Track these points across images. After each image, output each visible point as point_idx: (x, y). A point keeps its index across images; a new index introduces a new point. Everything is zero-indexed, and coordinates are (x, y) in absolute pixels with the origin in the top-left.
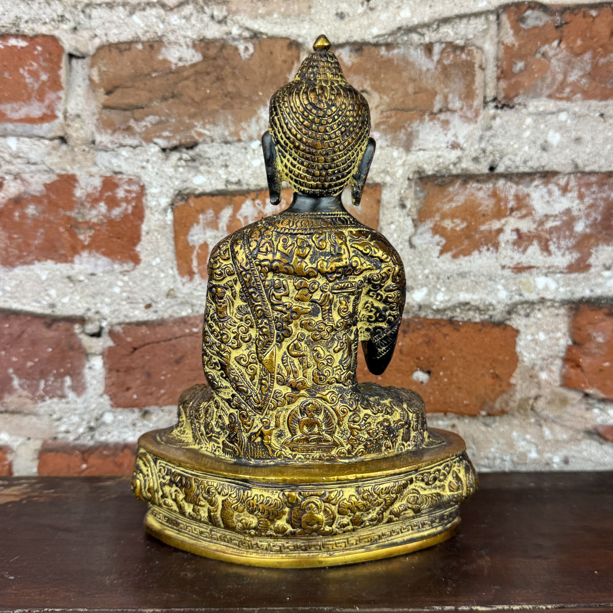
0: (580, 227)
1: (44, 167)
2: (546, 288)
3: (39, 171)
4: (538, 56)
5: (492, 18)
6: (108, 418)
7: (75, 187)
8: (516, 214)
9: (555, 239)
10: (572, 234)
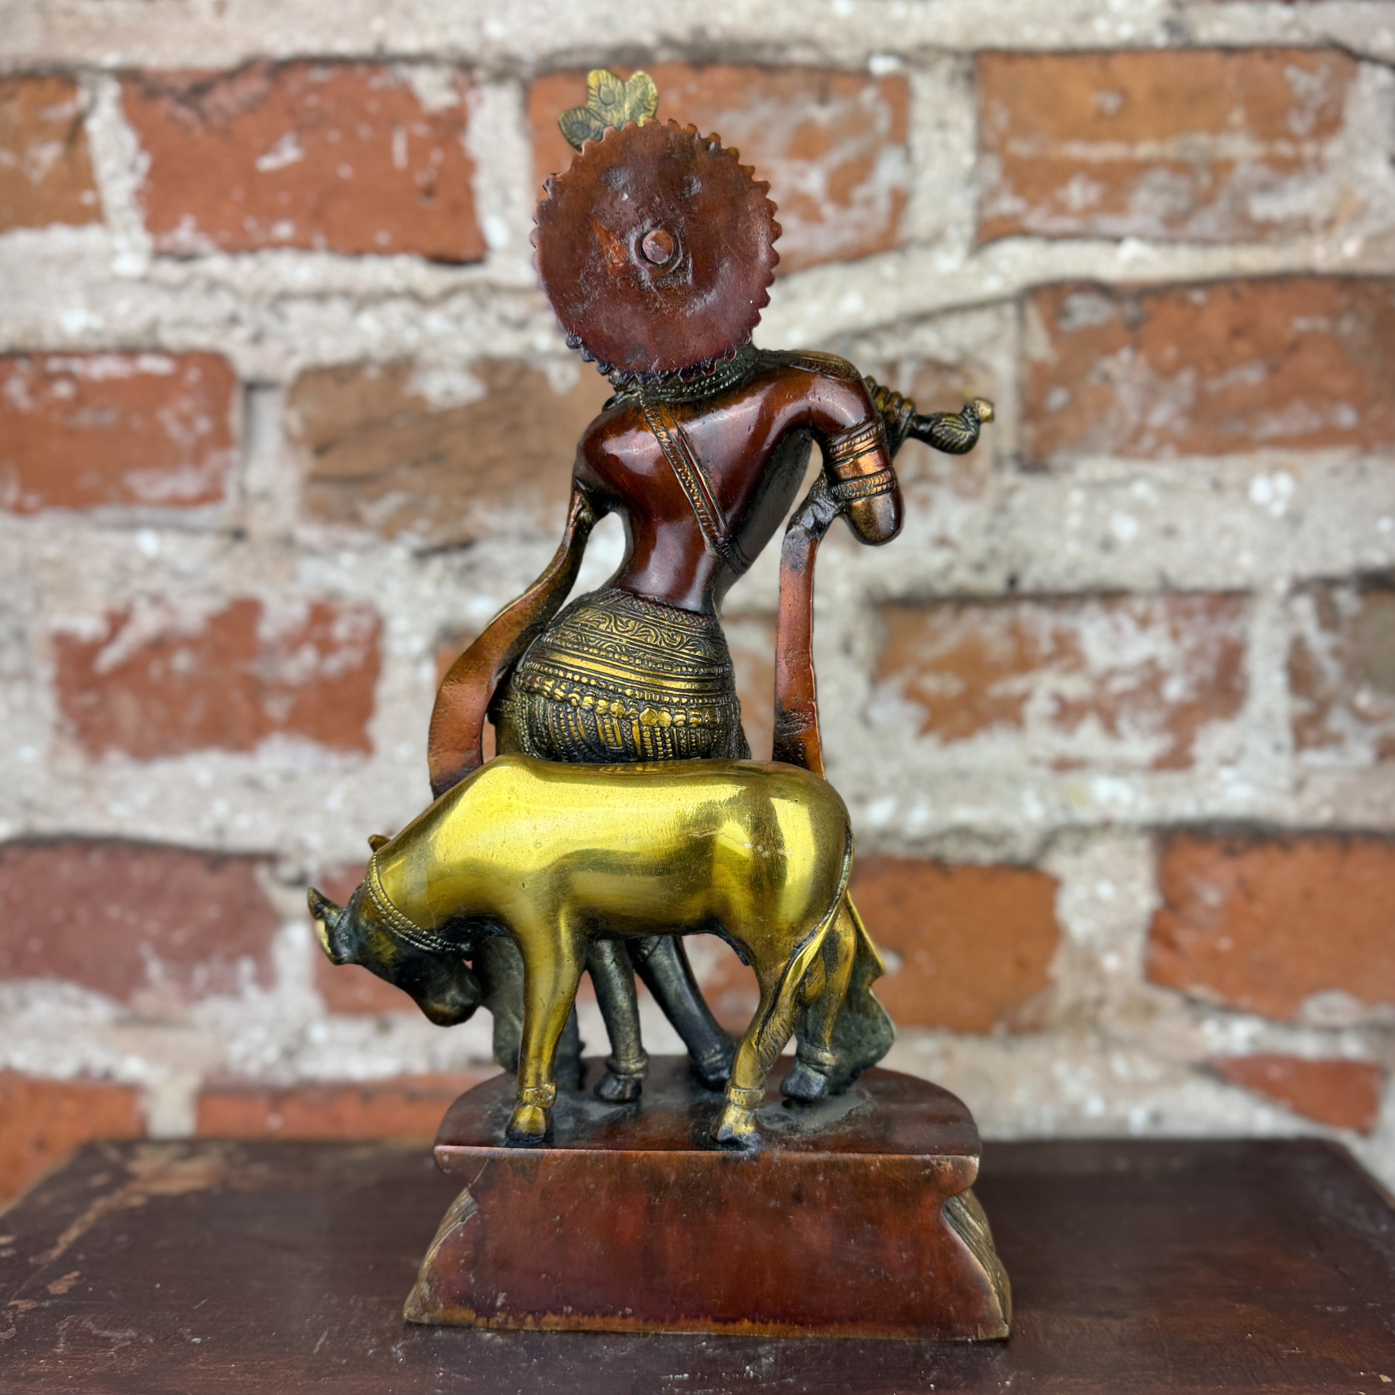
0: (1175, 690)
1: (203, 584)
2: (1114, 801)
3: (193, 591)
4: (1094, 379)
5: (1010, 311)
6: (319, 1033)
7: (257, 621)
8: (1058, 665)
9: (1126, 713)
10: (1160, 703)
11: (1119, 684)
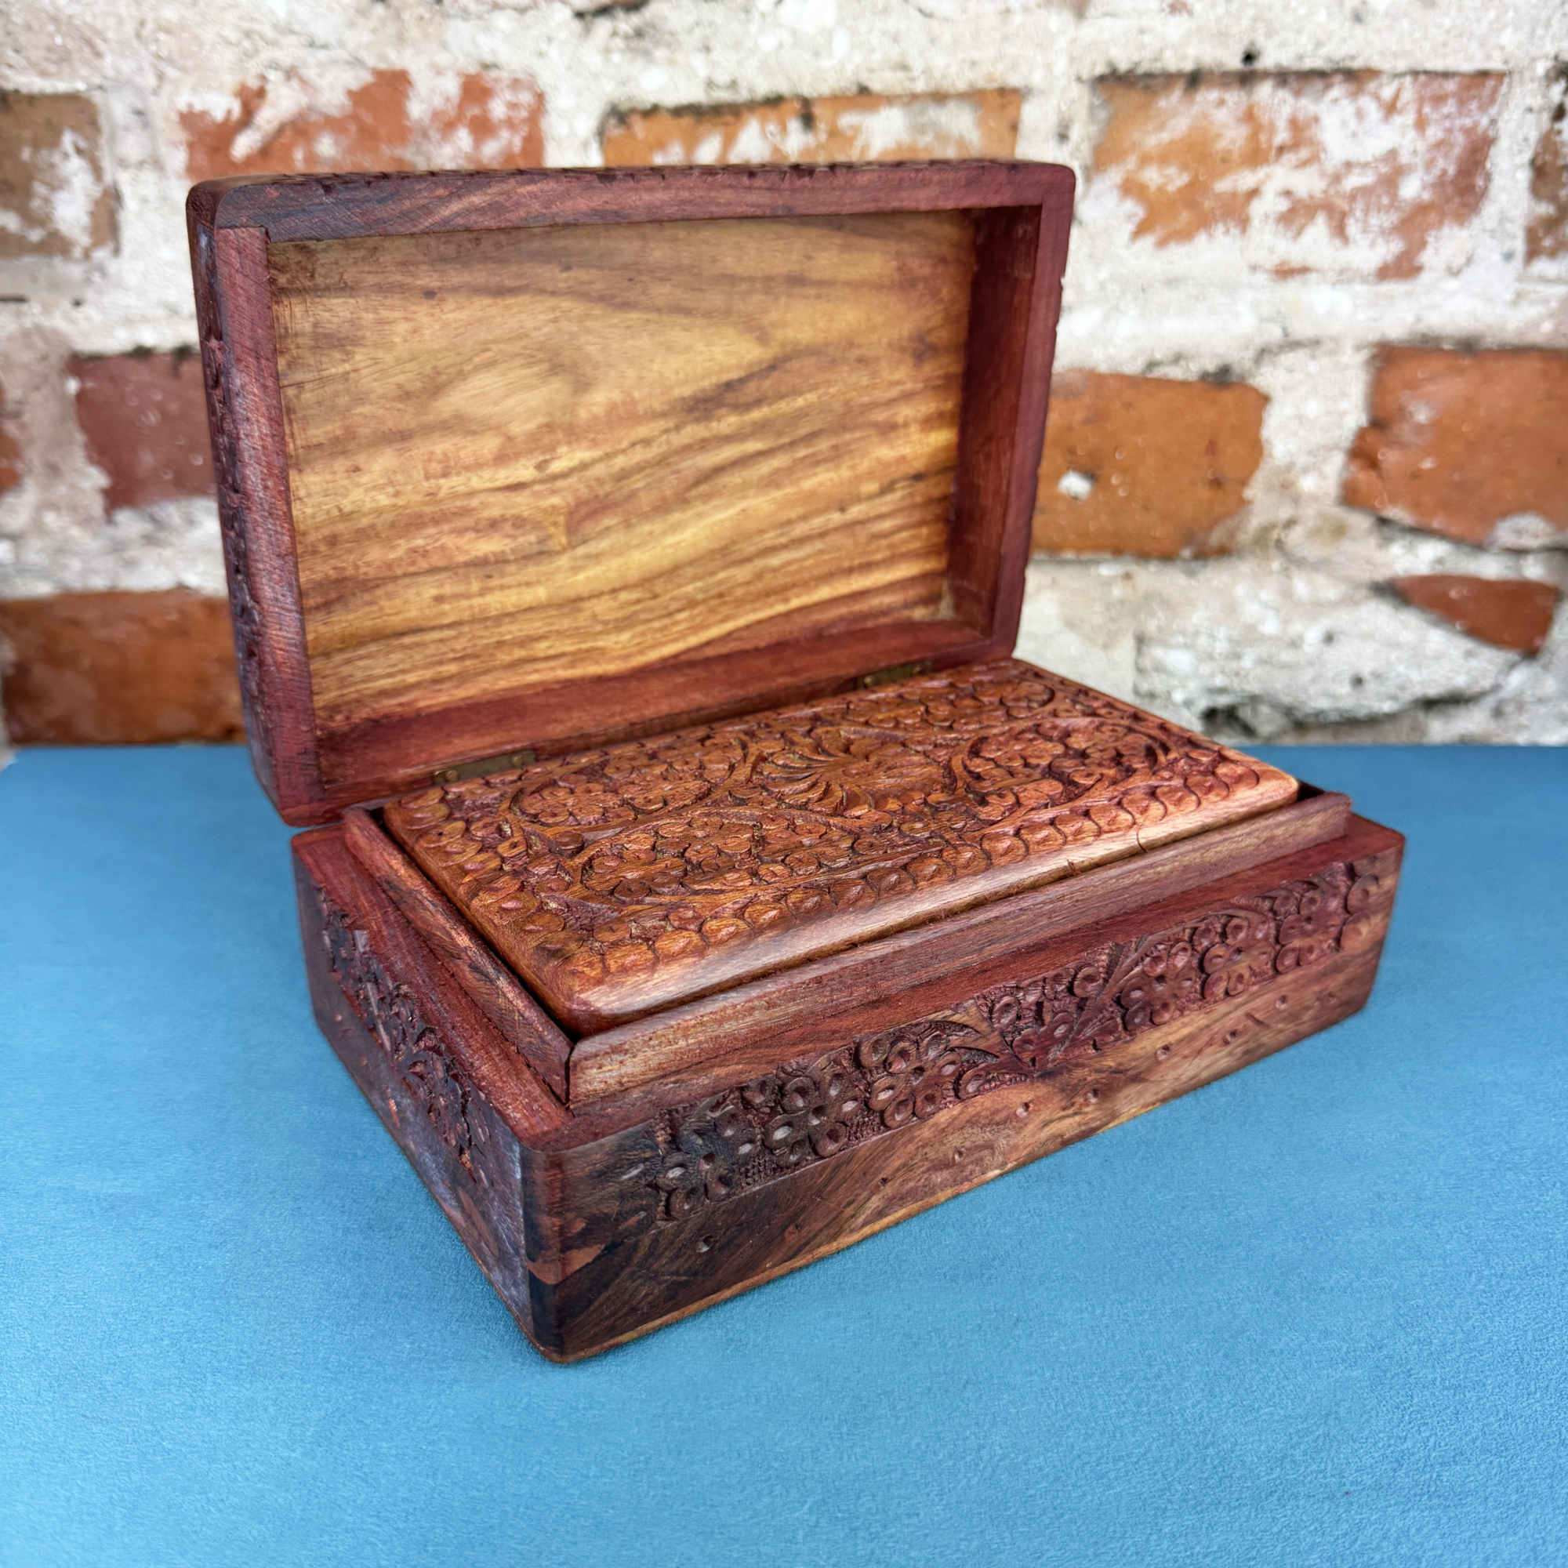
1: (344, 55)
2: (1332, 312)
3: (334, 62)
7: (406, 97)
8: (1290, 158)
9: (1358, 214)
10: (1394, 202)
11: (1352, 181)
